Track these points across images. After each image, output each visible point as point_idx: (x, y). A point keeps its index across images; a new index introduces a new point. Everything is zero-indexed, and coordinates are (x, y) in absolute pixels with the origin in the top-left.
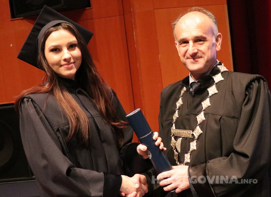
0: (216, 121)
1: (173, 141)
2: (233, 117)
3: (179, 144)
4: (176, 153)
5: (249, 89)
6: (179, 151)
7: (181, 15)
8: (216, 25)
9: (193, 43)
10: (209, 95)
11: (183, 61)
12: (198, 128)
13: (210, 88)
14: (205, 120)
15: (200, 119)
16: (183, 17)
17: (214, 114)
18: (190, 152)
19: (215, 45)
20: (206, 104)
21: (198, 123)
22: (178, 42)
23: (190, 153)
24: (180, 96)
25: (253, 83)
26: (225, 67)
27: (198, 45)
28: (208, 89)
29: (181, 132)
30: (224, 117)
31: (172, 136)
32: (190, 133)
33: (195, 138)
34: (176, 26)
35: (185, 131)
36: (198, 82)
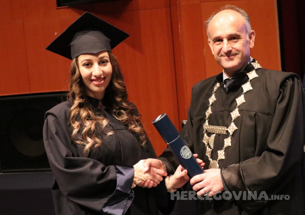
0: (250, 117)
1: (206, 137)
2: (268, 114)
3: (212, 140)
4: (209, 149)
6: (212, 148)
9: (227, 41)
10: (244, 91)
11: (217, 59)
12: (233, 124)
13: (245, 84)
14: (239, 116)
15: (234, 116)
16: (216, 15)
17: (249, 111)
18: (224, 149)
19: (249, 42)
21: (232, 120)
22: (212, 40)
24: (213, 92)
25: (287, 81)
26: (259, 65)
27: (232, 43)
28: (243, 86)
29: (215, 128)
30: (259, 114)
31: (205, 132)
32: (224, 129)
33: (230, 135)
34: (209, 25)
35: (219, 127)
36: (232, 78)
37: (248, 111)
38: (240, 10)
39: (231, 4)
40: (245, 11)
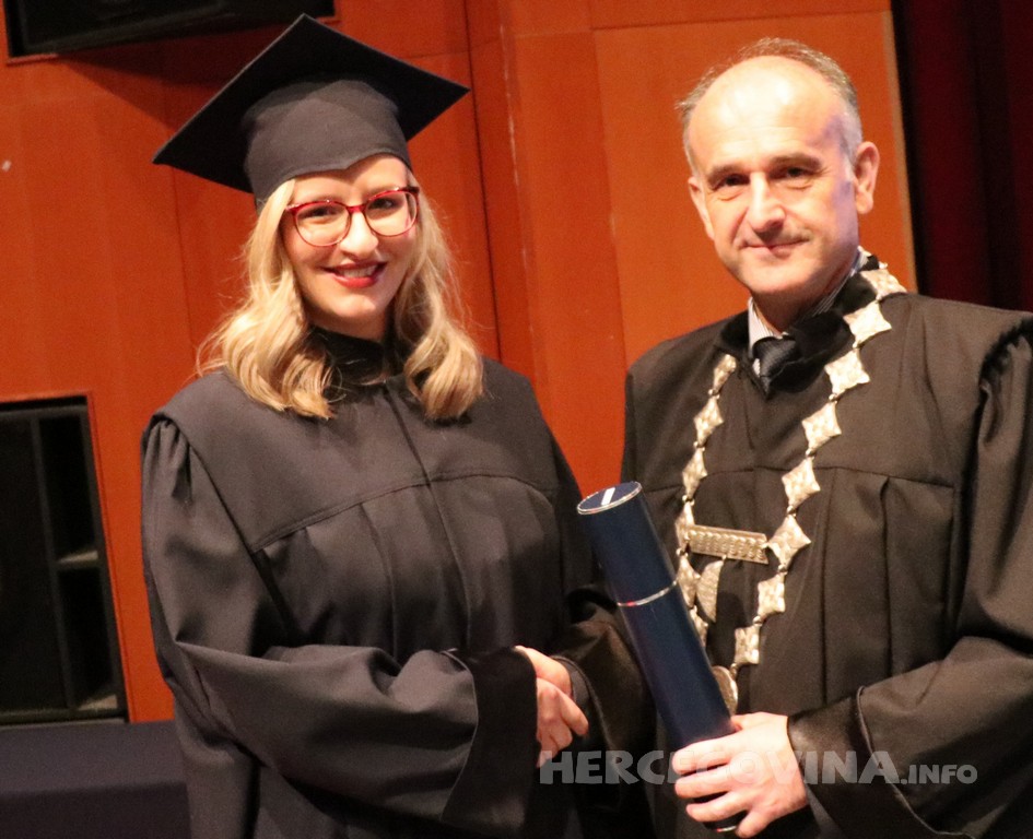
0: (864, 495)
1: (685, 574)
4: (700, 621)
5: (994, 371)
6: (711, 615)
8: (853, 110)
9: (767, 180)
10: (834, 391)
13: (836, 362)
14: (817, 492)
15: (797, 490)
16: (723, 79)
19: (852, 190)
21: (787, 505)
22: (705, 180)
23: (757, 625)
24: (710, 391)
25: (1011, 348)
26: (892, 278)
27: (787, 192)
28: (830, 369)
29: (718, 536)
30: (900, 483)
31: (682, 553)
32: (758, 543)
34: (693, 116)
35: (737, 535)
36: (785, 337)
37: (857, 471)
38: (818, 60)
39: (783, 36)
40: (838, 63)
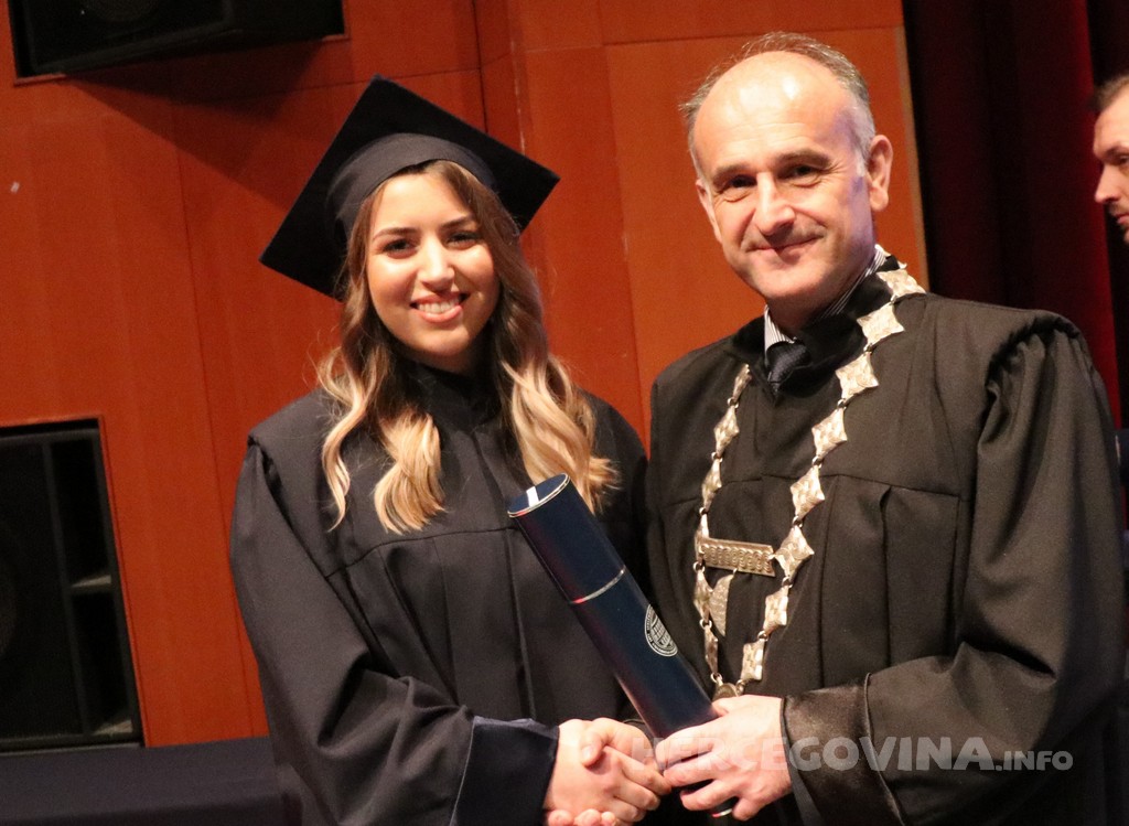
0: (865, 504)
1: (701, 589)
3: (720, 601)
5: (1003, 372)
6: (723, 633)
7: (716, 69)
8: (863, 104)
9: (775, 180)
10: (843, 396)
11: (735, 261)
12: (796, 534)
13: (847, 366)
14: (823, 502)
15: (803, 500)
16: (727, 77)
17: (860, 479)
18: (762, 637)
19: (865, 186)
20: (830, 435)
21: (793, 515)
22: (711, 182)
23: (762, 640)
24: (729, 401)
25: (1022, 346)
27: (795, 190)
28: (840, 374)
29: (729, 549)
30: (902, 492)
31: (699, 568)
32: (764, 555)
33: (785, 579)
34: (698, 118)
35: (746, 547)
36: (796, 341)
38: (826, 54)
40: (847, 56)
